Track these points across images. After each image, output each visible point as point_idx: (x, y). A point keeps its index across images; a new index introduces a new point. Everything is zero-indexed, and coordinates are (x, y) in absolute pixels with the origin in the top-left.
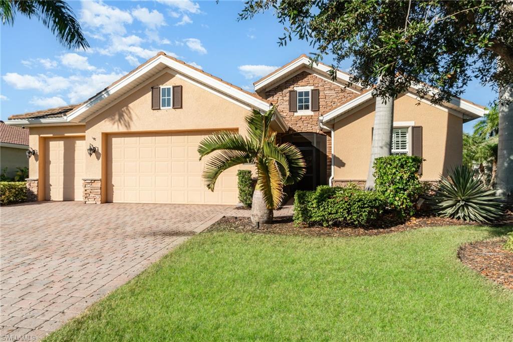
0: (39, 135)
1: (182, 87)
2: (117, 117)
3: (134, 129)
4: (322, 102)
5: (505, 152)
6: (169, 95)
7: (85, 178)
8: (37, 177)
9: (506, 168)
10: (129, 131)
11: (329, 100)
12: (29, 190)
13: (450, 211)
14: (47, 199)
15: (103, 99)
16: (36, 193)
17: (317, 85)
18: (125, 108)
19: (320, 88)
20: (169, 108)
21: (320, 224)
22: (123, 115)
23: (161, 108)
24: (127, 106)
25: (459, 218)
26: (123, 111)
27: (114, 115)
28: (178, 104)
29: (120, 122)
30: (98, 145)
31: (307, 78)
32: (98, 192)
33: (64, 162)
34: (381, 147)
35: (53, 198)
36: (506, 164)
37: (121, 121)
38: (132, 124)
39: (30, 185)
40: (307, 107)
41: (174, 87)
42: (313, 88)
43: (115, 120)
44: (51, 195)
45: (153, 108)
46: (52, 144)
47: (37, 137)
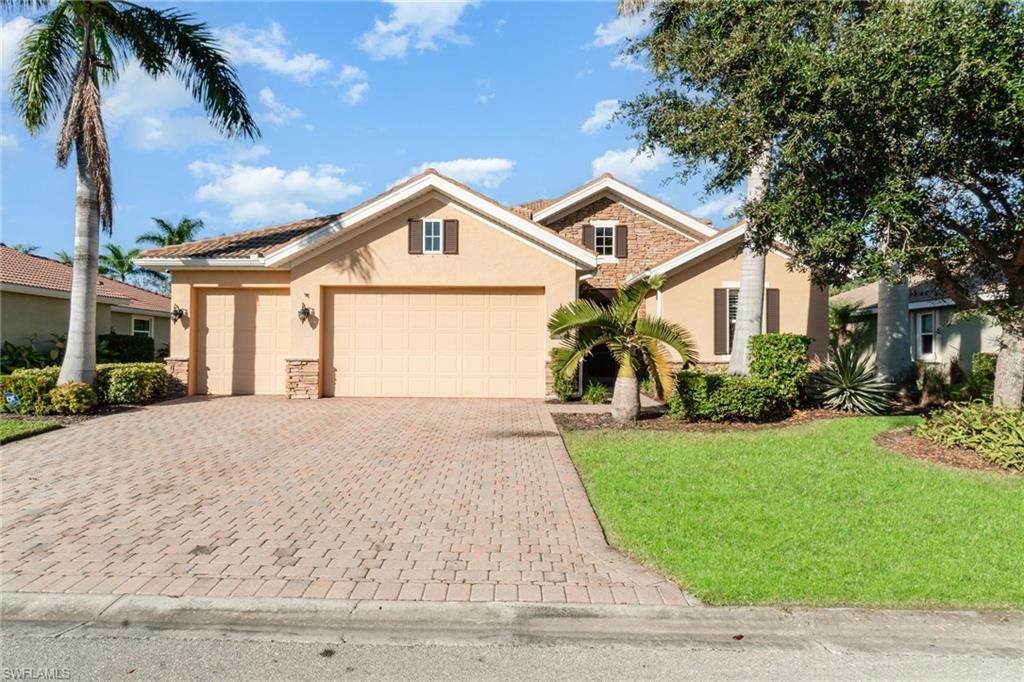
0: (192, 285)
1: (457, 222)
2: (347, 262)
3: (376, 282)
4: (631, 245)
5: (887, 328)
6: (437, 232)
7: (289, 357)
8: (186, 355)
9: (889, 349)
10: (369, 284)
11: (640, 241)
12: (171, 376)
13: (836, 401)
14: (200, 393)
15: (331, 233)
16: (185, 382)
17: (623, 219)
18: (362, 249)
19: (629, 225)
20: (436, 252)
21: (707, 418)
22: (358, 261)
23: (424, 251)
24: (366, 246)
25: (847, 410)
26: (358, 254)
27: (343, 259)
28: (452, 247)
29: (353, 269)
30: (315, 305)
31: (609, 209)
32: (313, 380)
33: (236, 330)
34: (751, 321)
35: (212, 390)
36: (888, 344)
37: (355, 269)
38: (373, 274)
39: (173, 368)
40: (609, 251)
41: (445, 222)
42: (617, 223)
43: (345, 267)
44: (208, 385)
45: (411, 252)
46: (211, 299)
47: (187, 287)
